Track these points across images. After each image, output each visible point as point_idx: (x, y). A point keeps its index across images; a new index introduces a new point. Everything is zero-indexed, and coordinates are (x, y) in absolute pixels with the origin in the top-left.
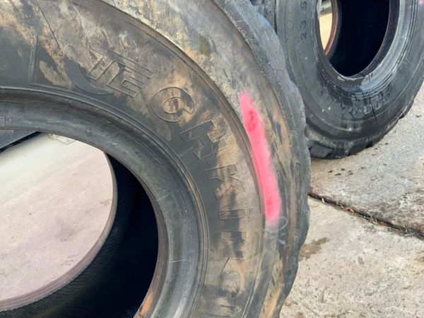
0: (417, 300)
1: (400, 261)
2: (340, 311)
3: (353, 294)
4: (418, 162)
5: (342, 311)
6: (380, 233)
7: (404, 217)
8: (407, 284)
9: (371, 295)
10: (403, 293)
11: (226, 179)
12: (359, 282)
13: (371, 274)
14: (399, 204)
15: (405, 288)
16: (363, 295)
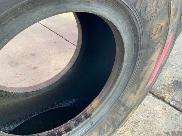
0: (163, 122)
1: (157, 108)
2: (137, 121)
3: (141, 116)
4: (163, 75)
5: (138, 121)
6: (151, 96)
7: (159, 93)
8: (160, 116)
9: (148, 117)
10: (158, 119)
11: (149, 64)
12: (144, 112)
13: (148, 110)
14: (157, 88)
15: (159, 117)
16: (145, 117)
